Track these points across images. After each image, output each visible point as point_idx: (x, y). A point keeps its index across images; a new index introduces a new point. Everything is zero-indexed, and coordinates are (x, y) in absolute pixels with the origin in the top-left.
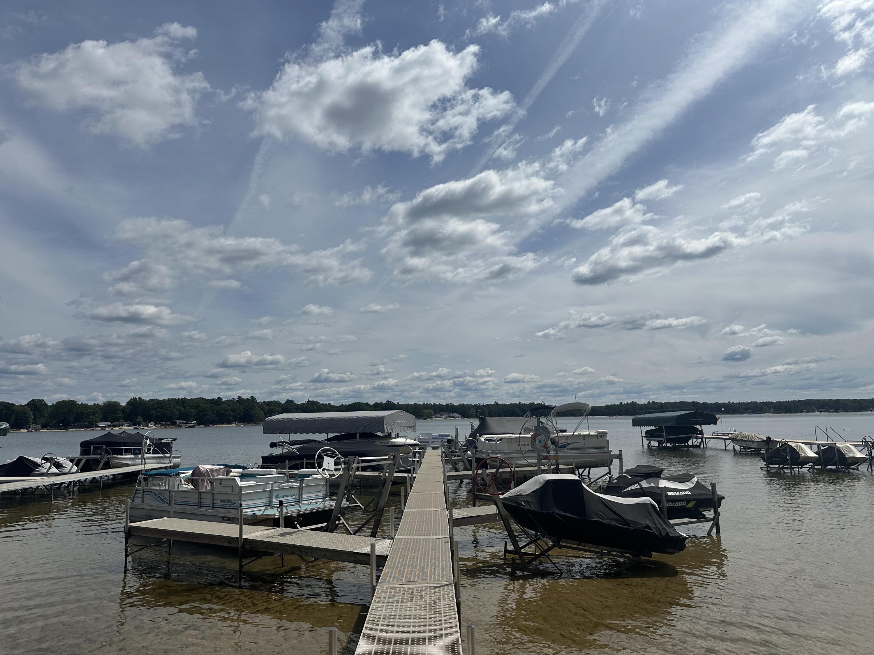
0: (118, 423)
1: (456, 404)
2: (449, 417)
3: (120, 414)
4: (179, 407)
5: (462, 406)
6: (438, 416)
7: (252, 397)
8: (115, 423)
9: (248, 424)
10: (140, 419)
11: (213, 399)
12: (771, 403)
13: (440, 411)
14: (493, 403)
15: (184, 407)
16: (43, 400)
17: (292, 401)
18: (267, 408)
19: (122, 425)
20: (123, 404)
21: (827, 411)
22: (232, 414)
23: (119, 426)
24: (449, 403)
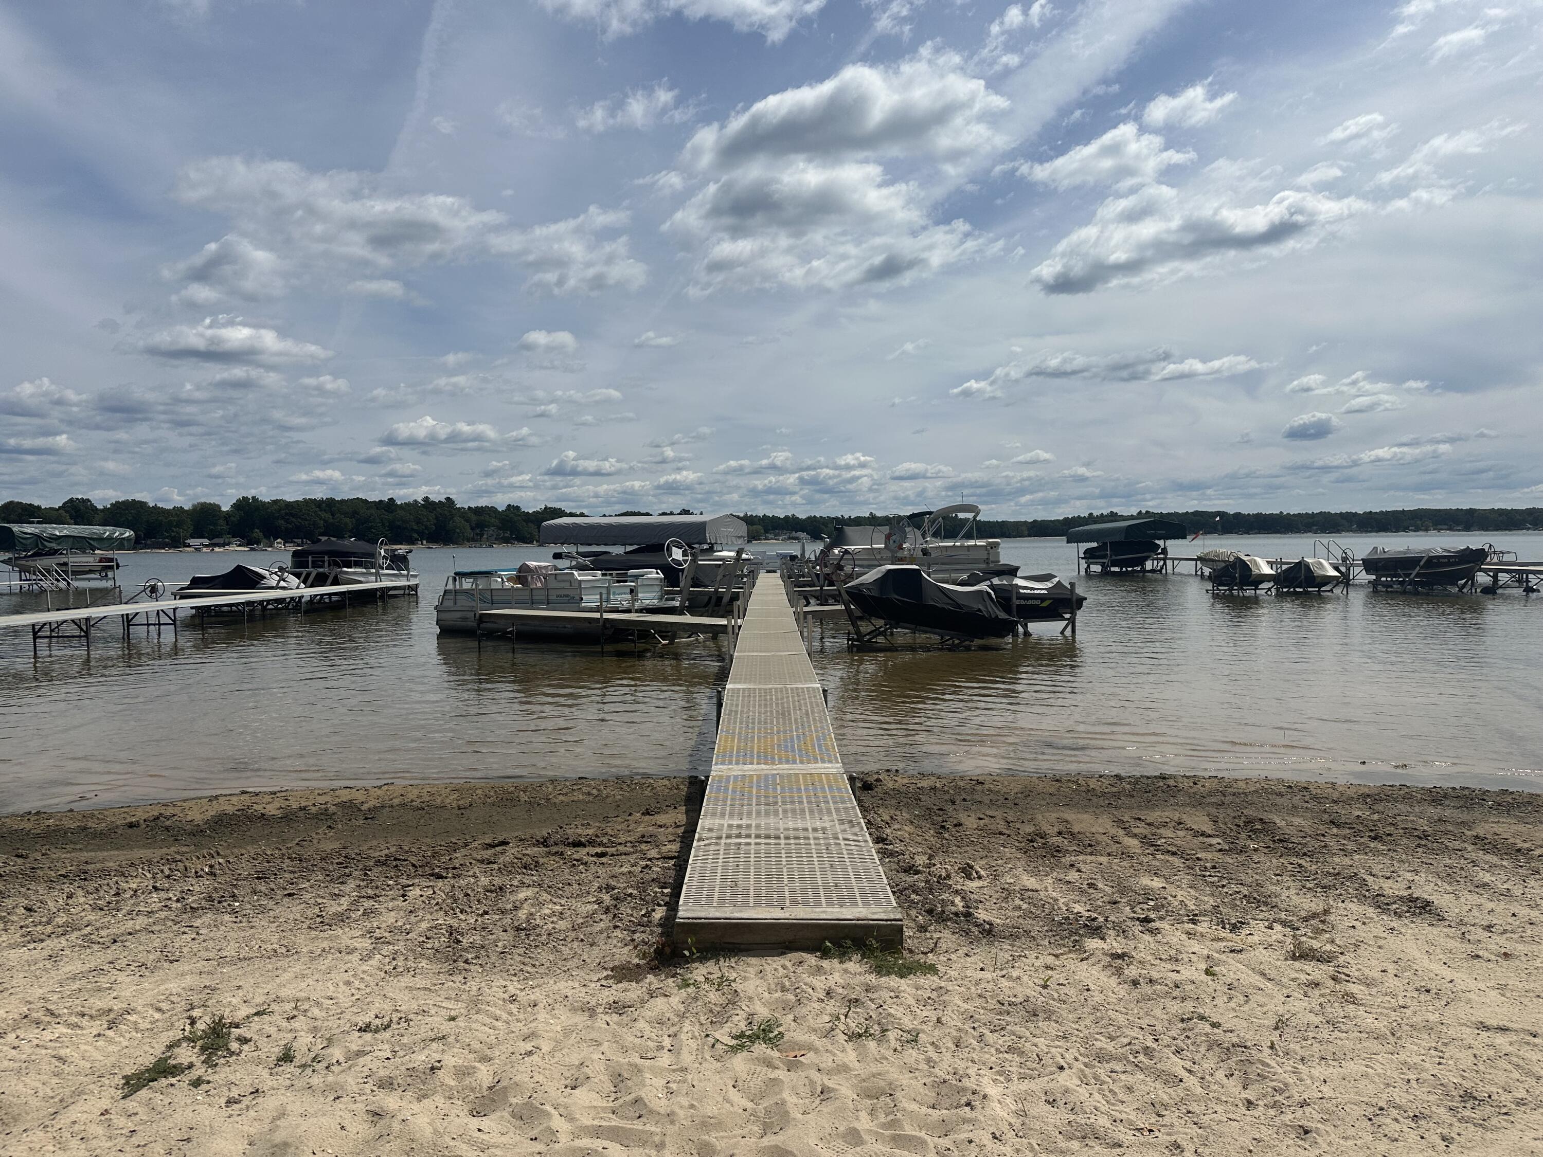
0: (221, 541)
1: (802, 516)
2: (790, 538)
3: (222, 525)
4: (323, 515)
5: (812, 520)
6: (770, 536)
7: (448, 499)
8: (216, 541)
9: (445, 544)
10: (257, 533)
11: (381, 501)
12: (1355, 514)
13: (774, 528)
14: (867, 515)
15: (333, 515)
16: (88, 500)
17: (518, 508)
18: (474, 518)
19: (228, 544)
20: (225, 508)
21: (1451, 529)
22: (415, 527)
23: (223, 545)
24: (790, 515)
